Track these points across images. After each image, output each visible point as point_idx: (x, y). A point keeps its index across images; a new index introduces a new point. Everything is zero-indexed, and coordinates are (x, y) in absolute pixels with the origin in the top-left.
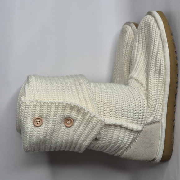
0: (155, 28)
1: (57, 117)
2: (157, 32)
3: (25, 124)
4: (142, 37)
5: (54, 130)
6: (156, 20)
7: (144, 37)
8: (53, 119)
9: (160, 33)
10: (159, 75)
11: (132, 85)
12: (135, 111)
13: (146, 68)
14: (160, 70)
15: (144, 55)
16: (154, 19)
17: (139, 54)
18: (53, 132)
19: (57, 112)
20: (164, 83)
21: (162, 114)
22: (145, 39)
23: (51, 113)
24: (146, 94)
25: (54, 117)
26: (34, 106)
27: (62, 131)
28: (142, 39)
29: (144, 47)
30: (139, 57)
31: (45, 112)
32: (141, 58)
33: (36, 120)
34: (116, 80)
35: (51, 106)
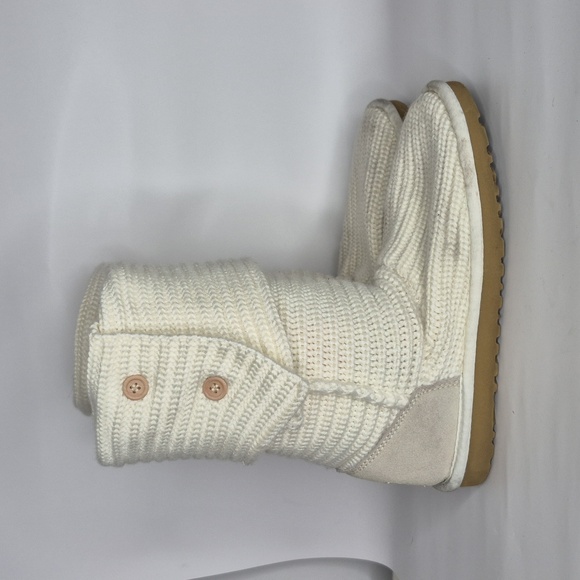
0: (445, 132)
1: (186, 376)
2: (449, 143)
3: (104, 394)
4: (413, 151)
5: (176, 409)
6: (447, 110)
7: (419, 153)
8: (175, 380)
9: (458, 147)
10: (456, 260)
11: (384, 285)
12: (391, 357)
13: (422, 239)
14: (457, 245)
15: (418, 203)
16: (442, 106)
17: (406, 198)
18: (175, 414)
19: (185, 363)
20: (468, 280)
21: (463, 362)
22: (420, 158)
23: (170, 365)
24: (420, 309)
25: (176, 374)
26: (125, 348)
27: (197, 412)
28: (413, 156)
29: (417, 180)
30: (404, 206)
31: (152, 363)
32: (410, 209)
33: (130, 385)
34: (348, 261)
35: (168, 348)
